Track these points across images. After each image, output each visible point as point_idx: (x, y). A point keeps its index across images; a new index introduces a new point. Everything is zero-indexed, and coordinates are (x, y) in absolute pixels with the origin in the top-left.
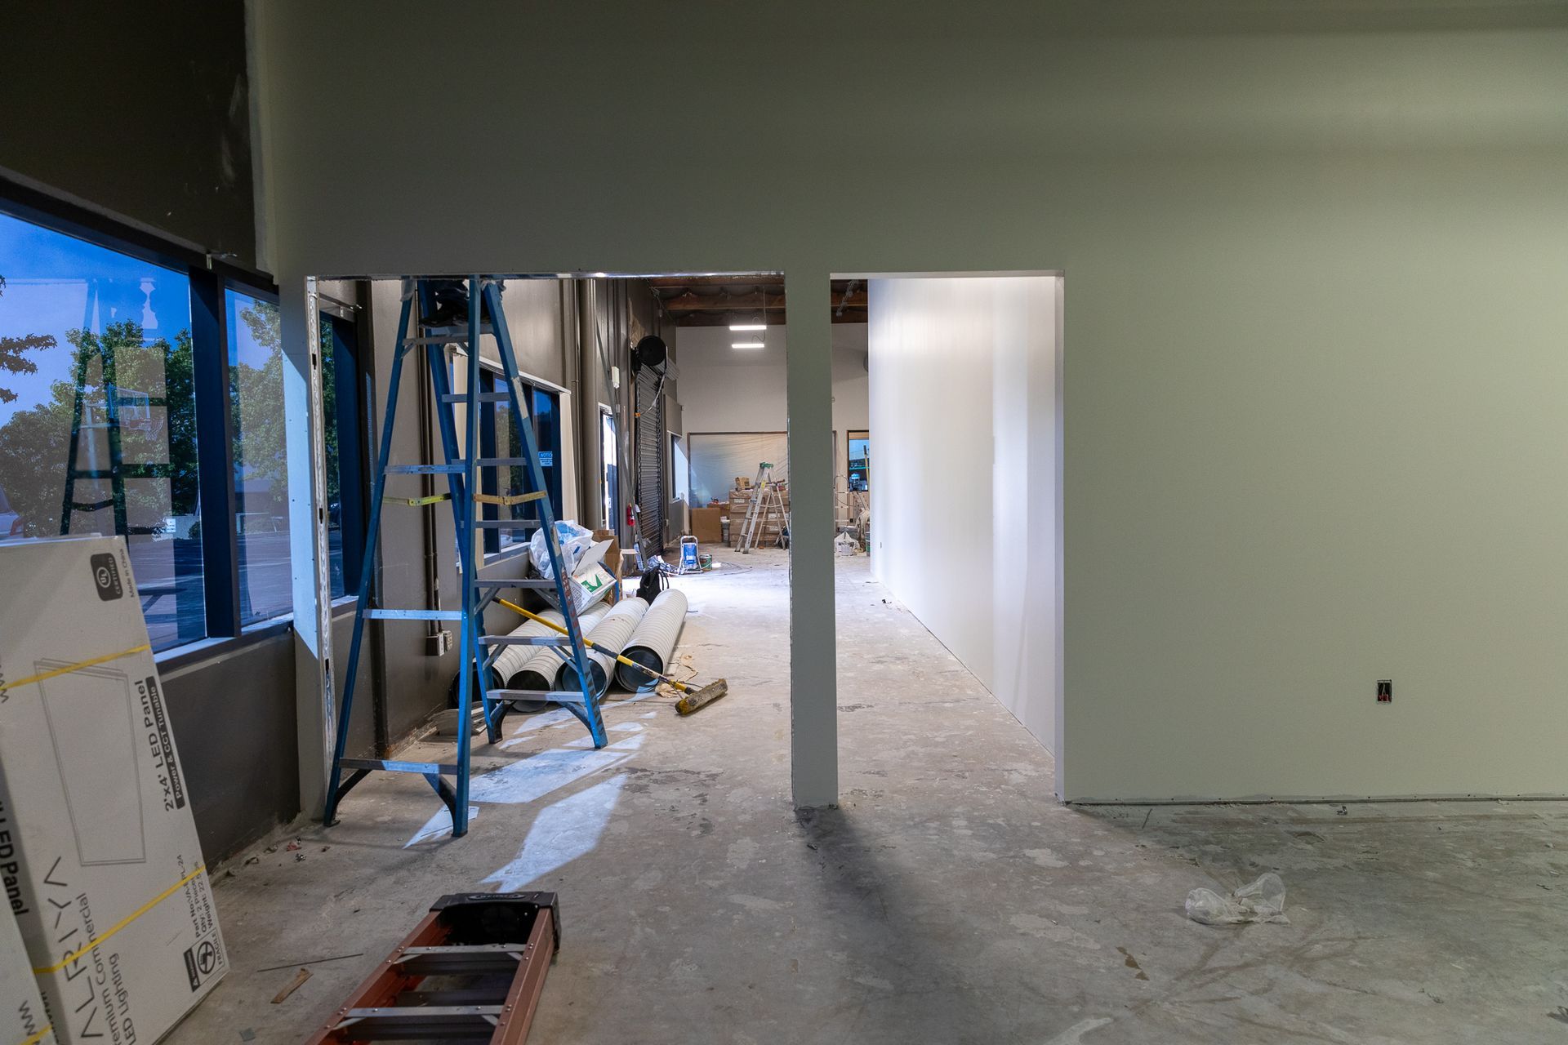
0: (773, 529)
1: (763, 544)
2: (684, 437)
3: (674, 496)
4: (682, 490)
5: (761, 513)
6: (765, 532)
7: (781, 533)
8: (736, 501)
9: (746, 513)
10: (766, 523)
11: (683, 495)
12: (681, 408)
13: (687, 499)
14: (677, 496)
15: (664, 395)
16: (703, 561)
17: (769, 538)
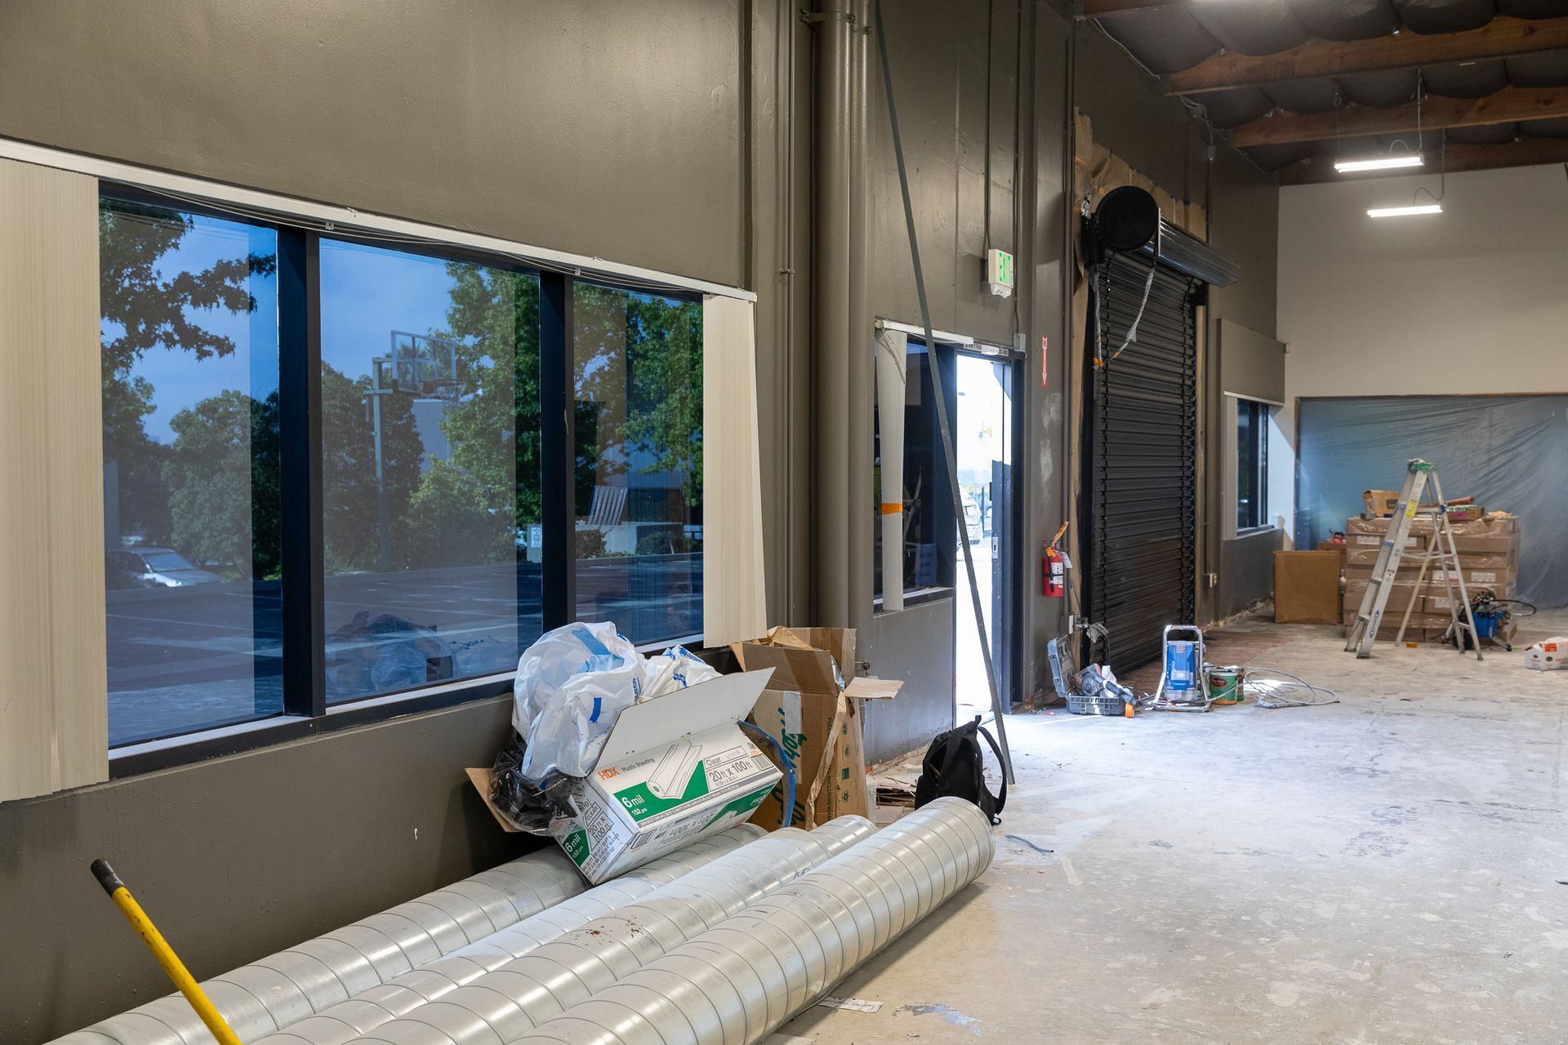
0: (1440, 603)
1: (1416, 636)
2: (1289, 405)
3: (1265, 520)
4: (1280, 512)
5: (1406, 570)
6: (1424, 609)
7: (1455, 616)
8: (1361, 541)
9: (1372, 567)
10: (1428, 590)
11: (1282, 520)
12: (1283, 348)
13: (1289, 530)
14: (1270, 523)
15: (1219, 321)
16: (1215, 683)
17: (1433, 623)
